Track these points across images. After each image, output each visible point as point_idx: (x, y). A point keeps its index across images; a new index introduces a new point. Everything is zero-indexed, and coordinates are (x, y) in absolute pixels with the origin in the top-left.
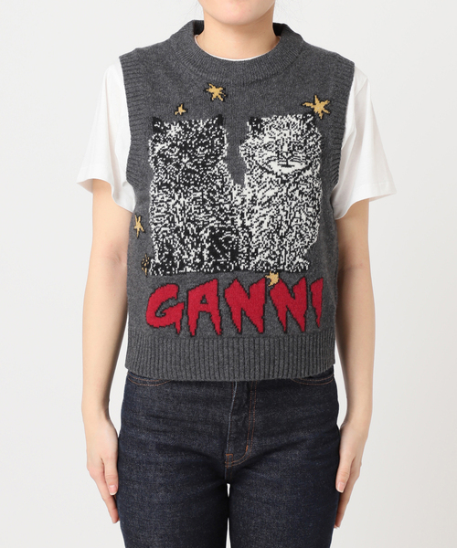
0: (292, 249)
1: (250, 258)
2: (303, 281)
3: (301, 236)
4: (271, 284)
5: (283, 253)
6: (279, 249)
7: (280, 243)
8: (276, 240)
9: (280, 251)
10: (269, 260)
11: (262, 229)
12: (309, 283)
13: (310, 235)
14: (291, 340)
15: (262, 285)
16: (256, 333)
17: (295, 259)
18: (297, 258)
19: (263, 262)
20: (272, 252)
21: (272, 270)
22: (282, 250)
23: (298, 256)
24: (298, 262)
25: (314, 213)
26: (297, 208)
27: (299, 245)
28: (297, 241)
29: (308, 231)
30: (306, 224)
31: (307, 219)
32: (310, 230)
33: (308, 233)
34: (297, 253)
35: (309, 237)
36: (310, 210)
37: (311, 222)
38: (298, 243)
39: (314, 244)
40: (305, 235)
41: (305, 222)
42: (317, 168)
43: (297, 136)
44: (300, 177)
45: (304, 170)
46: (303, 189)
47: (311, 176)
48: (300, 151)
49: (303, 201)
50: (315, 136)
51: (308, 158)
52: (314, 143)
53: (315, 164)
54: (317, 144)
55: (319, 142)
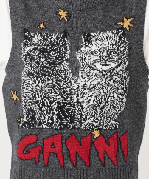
0: (108, 116)
1: (82, 121)
2: (115, 134)
3: (114, 107)
4: (95, 137)
5: (103, 118)
6: (100, 116)
7: (101, 112)
8: (99, 111)
9: (101, 117)
10: (94, 123)
11: (90, 104)
12: (119, 136)
13: (119, 106)
14: (108, 171)
15: (89, 138)
16: (85, 167)
17: (110, 122)
18: (111, 121)
19: (90, 124)
20: (95, 118)
21: (95, 129)
22: (102, 117)
23: (112, 120)
24: (112, 124)
25: (123, 93)
26: (111, 91)
27: (112, 113)
28: (111, 110)
29: (118, 104)
30: (117, 100)
31: (118, 97)
32: (119, 103)
33: (118, 105)
34: (111, 118)
35: (119, 108)
36: (120, 91)
37: (120, 98)
38: (112, 111)
39: (122, 112)
40: (116, 106)
41: (116, 99)
42: (125, 64)
43: (113, 45)
44: (114, 72)
45: (117, 67)
46: (116, 79)
47: (121, 70)
48: (115, 55)
49: (115, 86)
50: (124, 43)
51: (119, 59)
52: (123, 48)
53: (124, 61)
54: (125, 48)
55: (127, 47)
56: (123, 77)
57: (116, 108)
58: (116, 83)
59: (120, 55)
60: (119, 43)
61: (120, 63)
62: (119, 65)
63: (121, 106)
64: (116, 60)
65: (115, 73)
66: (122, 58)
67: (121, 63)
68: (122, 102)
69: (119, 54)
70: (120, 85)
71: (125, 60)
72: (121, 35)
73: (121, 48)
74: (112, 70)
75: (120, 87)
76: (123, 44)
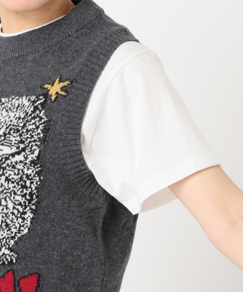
2: (10, 274)
3: (7, 225)
12: (17, 278)
13: (18, 226)
18: (3, 249)
23: (4, 247)
24: (4, 254)
25: (24, 202)
26: (3, 195)
27: (5, 235)
28: (3, 230)
29: (15, 221)
30: (13, 213)
31: (14, 208)
32: (17, 220)
33: (15, 223)
34: (3, 243)
35: (16, 228)
36: (19, 198)
37: (19, 212)
38: (4, 232)
39: (22, 236)
40: (11, 225)
41: (11, 211)
42: (33, 153)
43: (20, 118)
44: (7, 162)
45: (13, 155)
46: (10, 175)
47: (21, 162)
48: (15, 135)
49: (10, 189)
50: (38, 119)
51: (22, 142)
52: (34, 126)
53: (31, 148)
54: (37, 127)
55: (41, 126)
56: (23, 174)
57: (11, 227)
58: (10, 182)
59: (24, 137)
60: (30, 117)
61: (20, 149)
62: (18, 153)
63: (20, 225)
64: (15, 144)
65: (8, 165)
66: (28, 141)
67: (24, 150)
68: (24, 219)
69: (23, 135)
70: (18, 189)
71: (32, 146)
72: (39, 104)
73: (29, 125)
74: (4, 160)
75: (18, 191)
76: (36, 120)
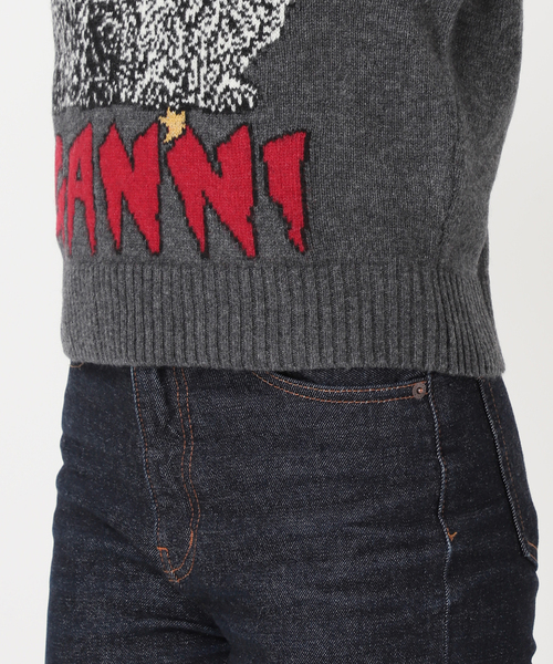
0: (213, 57)
4: (169, 137)
5: (194, 65)
6: (184, 56)
7: (187, 41)
8: (181, 33)
9: (188, 60)
10: (166, 81)
14: (222, 276)
15: (152, 138)
17: (219, 80)
19: (156, 84)
20: (171, 61)
21: (171, 103)
22: (192, 58)
68: (270, 7)
